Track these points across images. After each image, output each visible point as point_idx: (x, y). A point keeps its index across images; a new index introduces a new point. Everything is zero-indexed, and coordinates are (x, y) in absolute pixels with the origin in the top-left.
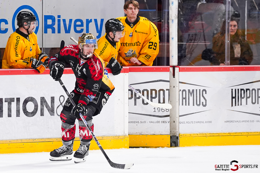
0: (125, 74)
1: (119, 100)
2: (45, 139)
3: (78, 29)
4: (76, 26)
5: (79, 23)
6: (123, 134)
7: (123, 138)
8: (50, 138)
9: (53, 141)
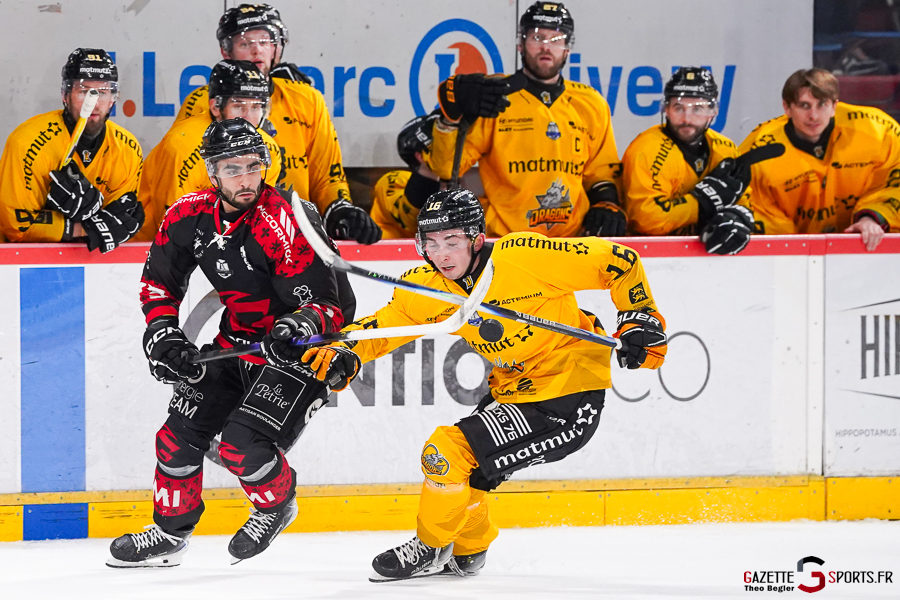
0: (813, 258)
1: (789, 349)
2: (522, 484)
3: (644, 100)
4: (633, 90)
5: (645, 81)
6: (803, 469)
7: (806, 483)
8: (540, 481)
9: (551, 491)
